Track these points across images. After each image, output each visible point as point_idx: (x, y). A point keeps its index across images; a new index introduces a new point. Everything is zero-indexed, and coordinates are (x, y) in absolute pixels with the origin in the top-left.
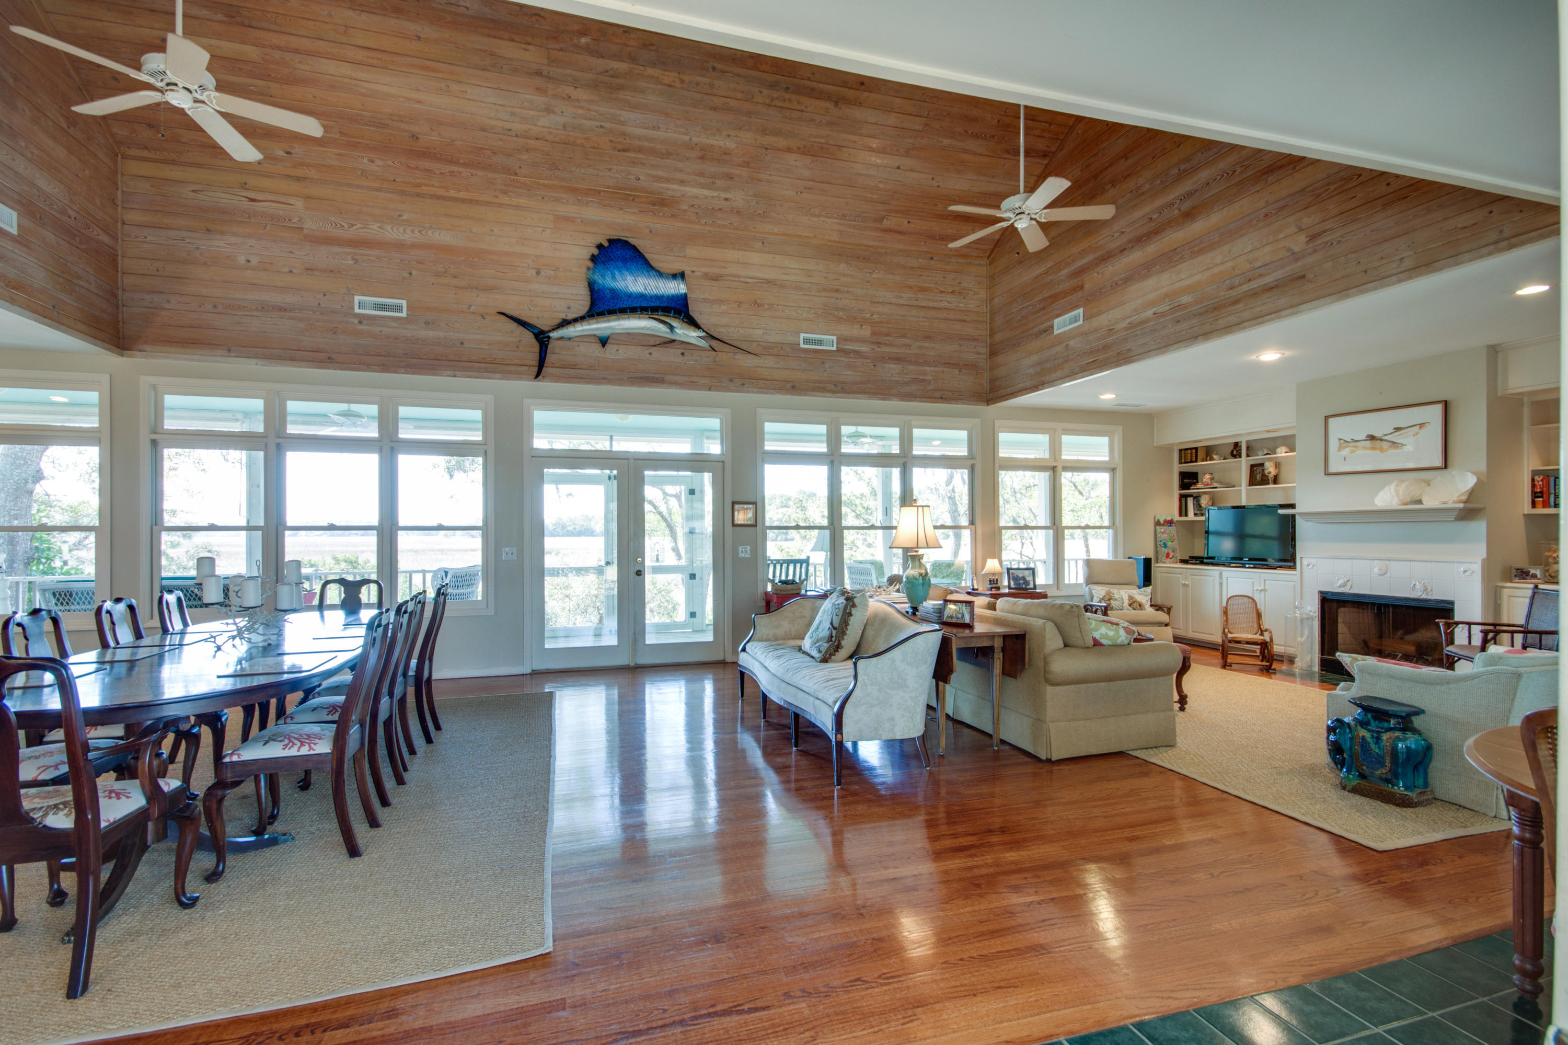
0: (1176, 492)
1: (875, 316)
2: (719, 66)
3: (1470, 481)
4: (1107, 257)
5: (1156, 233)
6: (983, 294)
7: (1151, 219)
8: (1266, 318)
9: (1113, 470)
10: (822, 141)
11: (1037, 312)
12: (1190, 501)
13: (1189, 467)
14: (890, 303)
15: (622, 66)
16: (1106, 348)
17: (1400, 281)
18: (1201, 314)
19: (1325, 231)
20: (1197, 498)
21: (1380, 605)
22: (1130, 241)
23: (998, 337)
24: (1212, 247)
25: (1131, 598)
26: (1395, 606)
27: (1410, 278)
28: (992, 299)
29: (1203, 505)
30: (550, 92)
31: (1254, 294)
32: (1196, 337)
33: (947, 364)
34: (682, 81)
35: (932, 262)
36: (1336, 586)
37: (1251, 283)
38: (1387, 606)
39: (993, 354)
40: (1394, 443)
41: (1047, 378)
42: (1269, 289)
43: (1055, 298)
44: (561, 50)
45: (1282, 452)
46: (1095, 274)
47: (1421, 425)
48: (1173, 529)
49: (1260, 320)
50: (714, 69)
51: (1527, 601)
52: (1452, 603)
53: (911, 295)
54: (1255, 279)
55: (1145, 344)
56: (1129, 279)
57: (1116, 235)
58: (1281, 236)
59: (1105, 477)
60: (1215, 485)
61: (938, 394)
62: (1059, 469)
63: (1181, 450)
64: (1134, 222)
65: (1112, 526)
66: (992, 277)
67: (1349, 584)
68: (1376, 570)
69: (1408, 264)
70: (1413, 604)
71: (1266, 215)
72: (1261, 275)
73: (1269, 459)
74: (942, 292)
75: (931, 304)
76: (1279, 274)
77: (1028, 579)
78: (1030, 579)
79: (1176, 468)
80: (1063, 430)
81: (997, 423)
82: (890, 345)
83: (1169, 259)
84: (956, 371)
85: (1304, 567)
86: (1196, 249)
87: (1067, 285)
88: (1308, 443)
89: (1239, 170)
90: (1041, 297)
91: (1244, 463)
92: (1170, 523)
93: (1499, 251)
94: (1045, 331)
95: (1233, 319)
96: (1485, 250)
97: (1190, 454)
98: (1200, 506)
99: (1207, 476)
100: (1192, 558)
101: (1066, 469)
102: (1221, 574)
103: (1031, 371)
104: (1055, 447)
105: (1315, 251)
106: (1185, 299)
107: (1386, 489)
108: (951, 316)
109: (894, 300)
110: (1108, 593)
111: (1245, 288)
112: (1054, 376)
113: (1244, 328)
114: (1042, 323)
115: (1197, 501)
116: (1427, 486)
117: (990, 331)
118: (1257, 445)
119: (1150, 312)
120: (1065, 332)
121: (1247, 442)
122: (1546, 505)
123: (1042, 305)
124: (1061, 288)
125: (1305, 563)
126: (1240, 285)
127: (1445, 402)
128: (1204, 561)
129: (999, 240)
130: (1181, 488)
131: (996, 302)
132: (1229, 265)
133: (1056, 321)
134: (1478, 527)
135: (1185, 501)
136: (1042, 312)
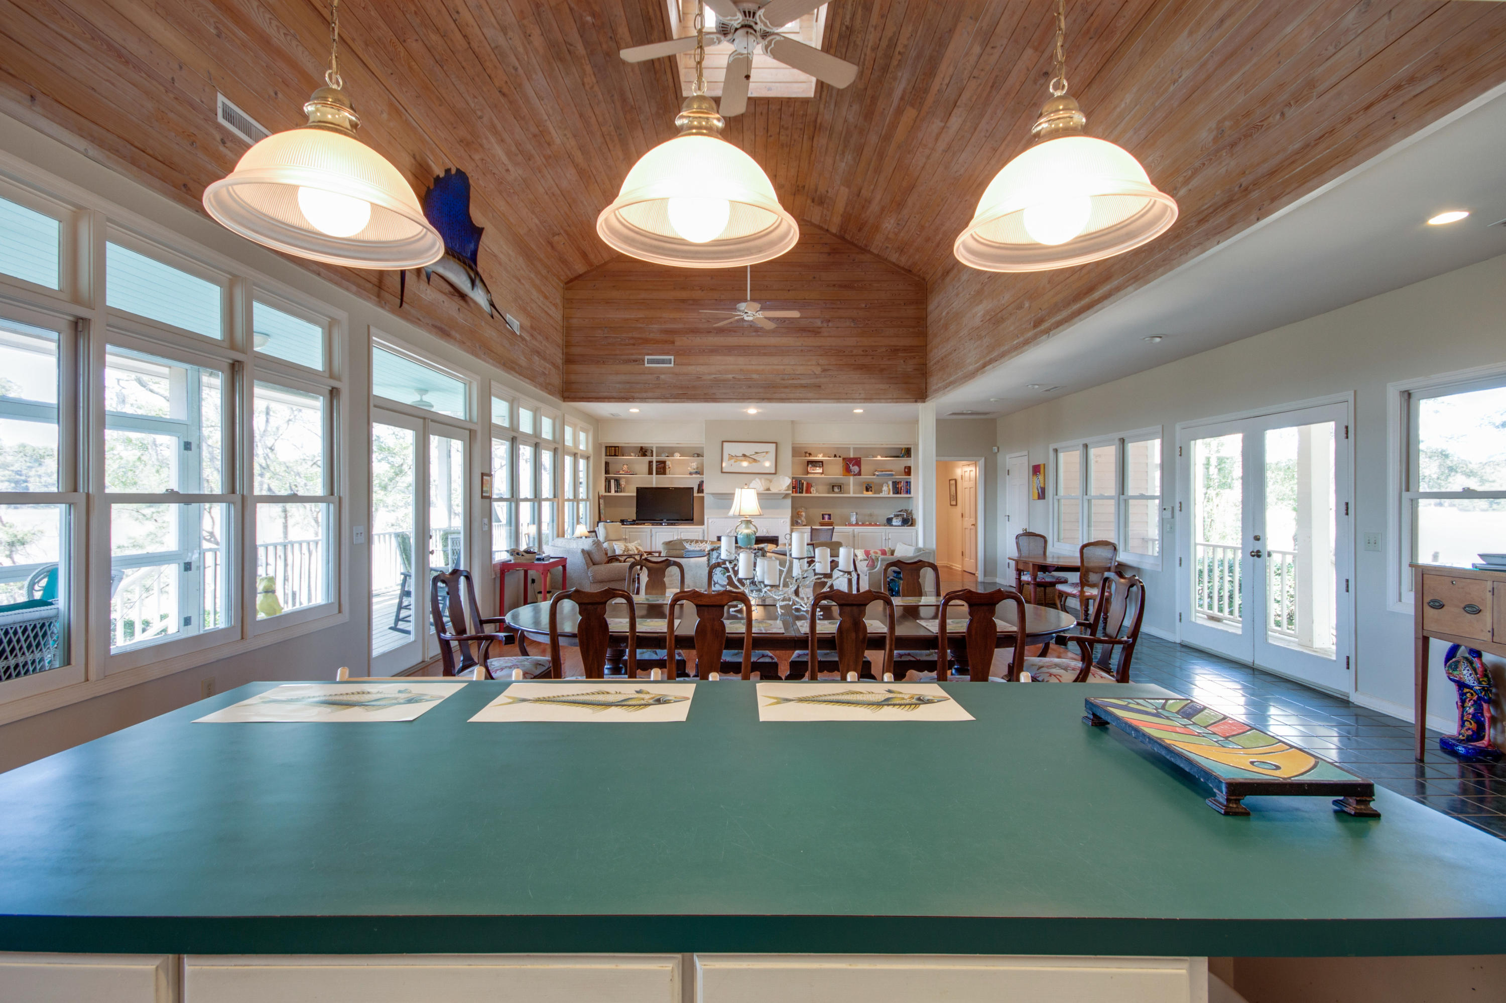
1: (531, 311)
2: (616, 97)
3: (787, 481)
4: (695, 331)
6: (562, 311)
9: (588, 458)
10: (595, 172)
11: (626, 345)
12: (612, 482)
15: (581, 50)
16: (693, 388)
17: (861, 402)
18: (764, 388)
19: (829, 369)
22: (714, 329)
23: (576, 350)
24: (771, 354)
28: (567, 319)
29: (621, 486)
30: (525, 22)
31: (796, 387)
32: (763, 399)
33: (552, 363)
34: (592, 88)
36: (725, 533)
37: (793, 380)
39: (569, 361)
41: (637, 395)
42: (805, 387)
43: (646, 341)
44: (571, 9)
45: (677, 456)
46: (685, 338)
47: (767, 452)
48: (603, 501)
50: (613, 96)
52: (777, 537)
53: (543, 300)
54: (795, 379)
55: (726, 393)
56: (714, 351)
57: (703, 321)
58: (809, 363)
60: (631, 472)
61: (549, 387)
63: (607, 447)
65: (588, 499)
66: (569, 301)
69: (863, 396)
71: (802, 351)
72: (798, 378)
73: (669, 460)
74: (551, 301)
75: (548, 311)
76: (809, 381)
79: (603, 459)
80: (579, 426)
81: (572, 418)
82: (536, 339)
83: (744, 350)
84: (554, 371)
85: (709, 523)
86: (762, 351)
87: (659, 336)
90: (630, 335)
91: (653, 460)
92: (602, 497)
94: (635, 361)
95: (783, 396)
97: (614, 451)
99: (625, 467)
100: (622, 520)
101: (578, 456)
103: (618, 386)
104: (575, 439)
105: (825, 377)
106: (755, 376)
107: (754, 482)
108: (553, 324)
109: (537, 300)
111: (791, 382)
112: (644, 395)
113: (791, 402)
114: (632, 354)
115: (617, 481)
116: (771, 481)
117: (566, 342)
118: (661, 450)
119: (730, 376)
120: (656, 367)
121: (657, 447)
122: (796, 492)
123: (632, 342)
124: (652, 336)
125: (710, 521)
126: (788, 380)
127: (776, 443)
128: (634, 523)
129: (580, 276)
130: (607, 472)
131: (575, 322)
132: (782, 367)
133: (647, 357)
134: (789, 502)
135: (609, 482)
136: (631, 347)
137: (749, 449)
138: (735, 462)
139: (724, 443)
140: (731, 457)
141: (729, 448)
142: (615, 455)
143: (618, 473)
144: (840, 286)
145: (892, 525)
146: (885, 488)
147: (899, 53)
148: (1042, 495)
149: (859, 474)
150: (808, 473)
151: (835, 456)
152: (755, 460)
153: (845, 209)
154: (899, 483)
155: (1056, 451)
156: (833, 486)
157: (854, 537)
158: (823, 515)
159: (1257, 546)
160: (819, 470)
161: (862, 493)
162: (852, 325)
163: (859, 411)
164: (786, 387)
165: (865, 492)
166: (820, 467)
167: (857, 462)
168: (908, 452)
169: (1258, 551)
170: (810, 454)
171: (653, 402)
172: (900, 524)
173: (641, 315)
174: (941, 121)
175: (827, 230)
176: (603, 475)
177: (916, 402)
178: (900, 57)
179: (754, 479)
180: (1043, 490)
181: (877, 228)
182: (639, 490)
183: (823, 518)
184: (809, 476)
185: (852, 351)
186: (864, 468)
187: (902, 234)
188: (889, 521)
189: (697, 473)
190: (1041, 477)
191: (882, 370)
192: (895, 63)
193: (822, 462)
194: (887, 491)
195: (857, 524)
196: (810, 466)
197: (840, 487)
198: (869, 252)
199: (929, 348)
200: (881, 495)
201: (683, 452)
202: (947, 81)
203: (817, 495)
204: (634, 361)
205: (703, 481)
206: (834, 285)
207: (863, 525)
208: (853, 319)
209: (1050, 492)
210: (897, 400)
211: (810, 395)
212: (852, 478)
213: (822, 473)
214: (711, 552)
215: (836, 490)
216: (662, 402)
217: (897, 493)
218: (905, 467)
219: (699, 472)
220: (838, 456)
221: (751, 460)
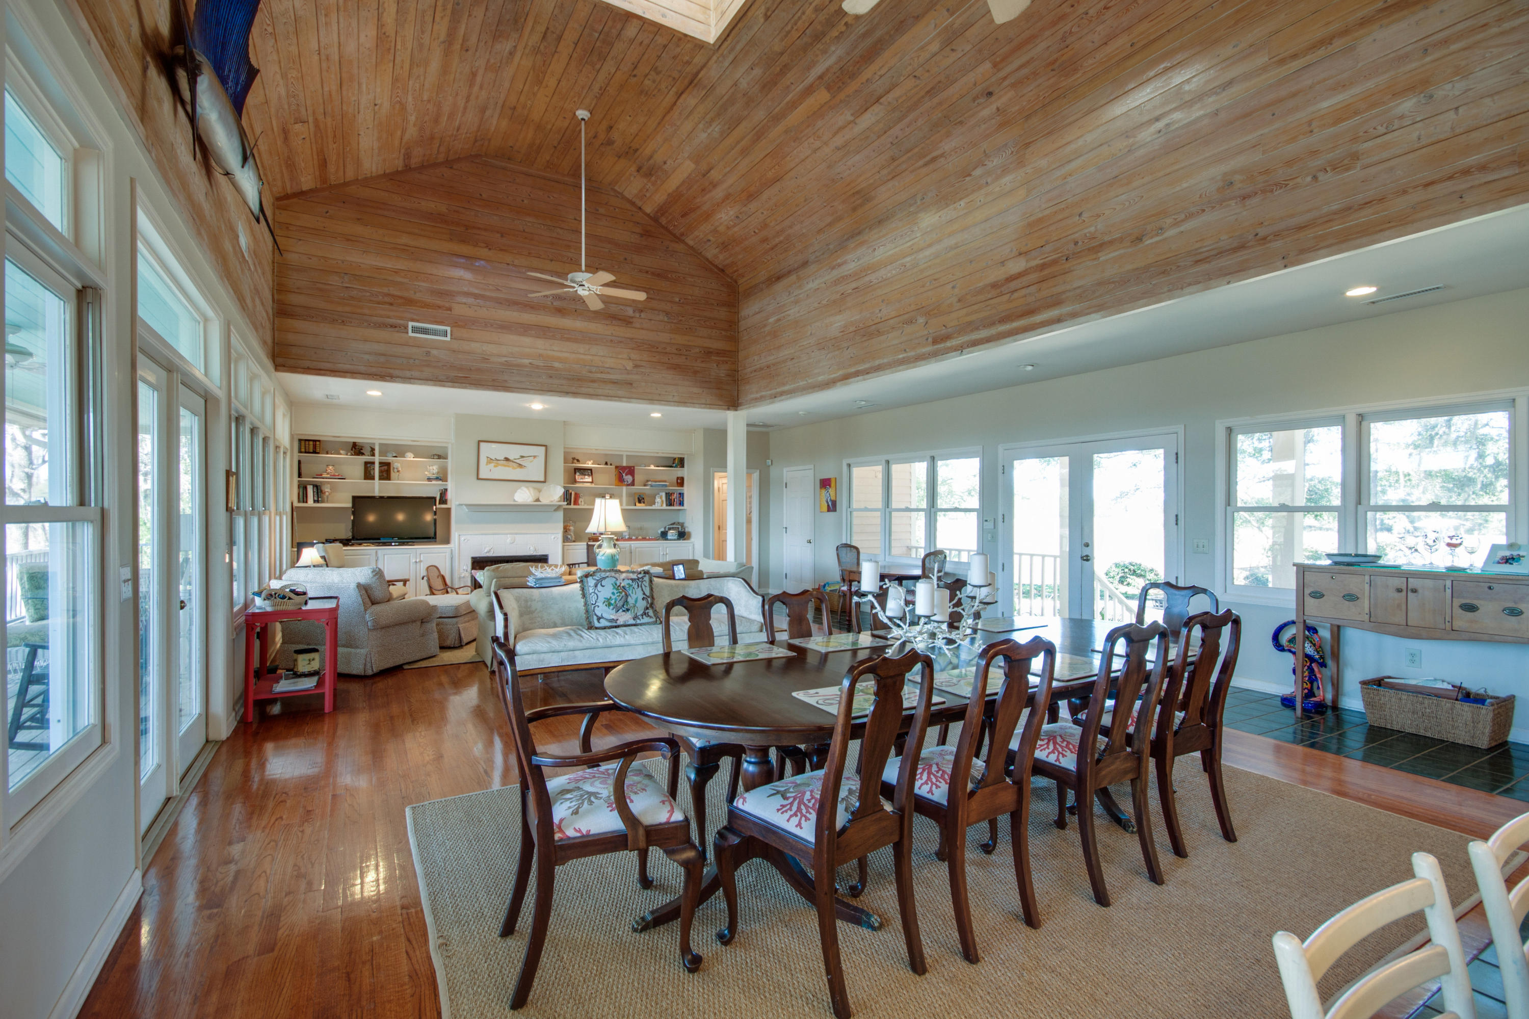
5: (532, 308)
7: (526, 295)
11: (379, 303)
12: (310, 488)
16: (477, 371)
18: (569, 379)
19: (642, 366)
20: (318, 486)
22: (506, 300)
23: (295, 299)
28: (284, 251)
29: (325, 494)
31: (604, 381)
33: (267, 312)
36: (482, 553)
37: (601, 374)
39: (283, 313)
40: (520, 464)
41: (397, 372)
42: (614, 382)
43: (409, 302)
45: (410, 457)
46: (466, 306)
47: (535, 457)
49: (612, 398)
52: (546, 552)
54: (604, 373)
55: (524, 382)
56: (506, 327)
57: (491, 288)
58: (620, 357)
60: (340, 476)
63: (300, 440)
64: (509, 288)
66: (283, 226)
67: (491, 550)
68: (508, 541)
70: (528, 558)
71: (611, 341)
72: (608, 373)
73: (398, 462)
76: (619, 377)
79: (295, 457)
82: (257, 271)
83: (544, 332)
84: (268, 324)
85: (457, 541)
86: (565, 336)
87: (428, 298)
90: (385, 290)
94: (393, 326)
95: (591, 391)
97: (310, 445)
98: (322, 494)
99: (331, 468)
102: (375, 553)
103: (368, 357)
105: (637, 374)
106: (556, 365)
107: (521, 491)
111: (599, 375)
114: (389, 317)
115: (318, 489)
116: (540, 491)
117: (278, 284)
118: (386, 448)
119: (527, 361)
120: (427, 339)
121: (380, 444)
122: (567, 504)
123: (387, 299)
124: (418, 296)
125: (462, 539)
126: (596, 372)
127: (545, 446)
128: (346, 542)
130: (300, 475)
131: (292, 258)
133: (411, 324)
134: (561, 514)
135: (305, 488)
136: (387, 306)
137: (514, 452)
138: (495, 466)
139: (482, 444)
140: (490, 460)
141: (491, 450)
142: (314, 452)
143: (319, 476)
144: (653, 274)
145: (667, 539)
146: (658, 500)
147: (846, 24)
148: (832, 507)
149: (633, 484)
150: (575, 482)
151: (606, 464)
152: (520, 466)
153: (678, 188)
154: (672, 494)
155: (849, 465)
157: (631, 552)
159: (1086, 551)
160: (588, 479)
161: (635, 505)
162: (666, 319)
163: (656, 415)
164: (593, 381)
165: (638, 504)
166: (588, 475)
167: (631, 471)
168: (681, 462)
169: (1087, 556)
170: (578, 461)
171: (421, 384)
172: (676, 537)
173: (401, 265)
174: (852, 115)
175: (640, 208)
176: (296, 479)
177: (728, 409)
178: (843, 29)
179: (519, 488)
180: (834, 503)
181: (708, 216)
182: (355, 499)
184: (577, 485)
185: (665, 348)
186: (639, 477)
187: (736, 229)
188: (664, 535)
189: (437, 479)
190: (832, 491)
191: (695, 372)
192: (835, 33)
193: (591, 470)
194: (660, 502)
195: (630, 539)
196: (578, 474)
198: (683, 242)
199: (741, 354)
200: (653, 507)
201: (419, 451)
202: (882, 72)
203: (586, 507)
204: (391, 326)
205: (446, 490)
206: (647, 272)
207: (637, 539)
208: (667, 314)
209: (842, 504)
210: (711, 406)
211: (620, 393)
212: (624, 488)
213: (592, 482)
214: (585, 579)
216: (435, 385)
217: (671, 505)
218: (678, 478)
219: (442, 477)
220: (609, 463)
221: (515, 465)
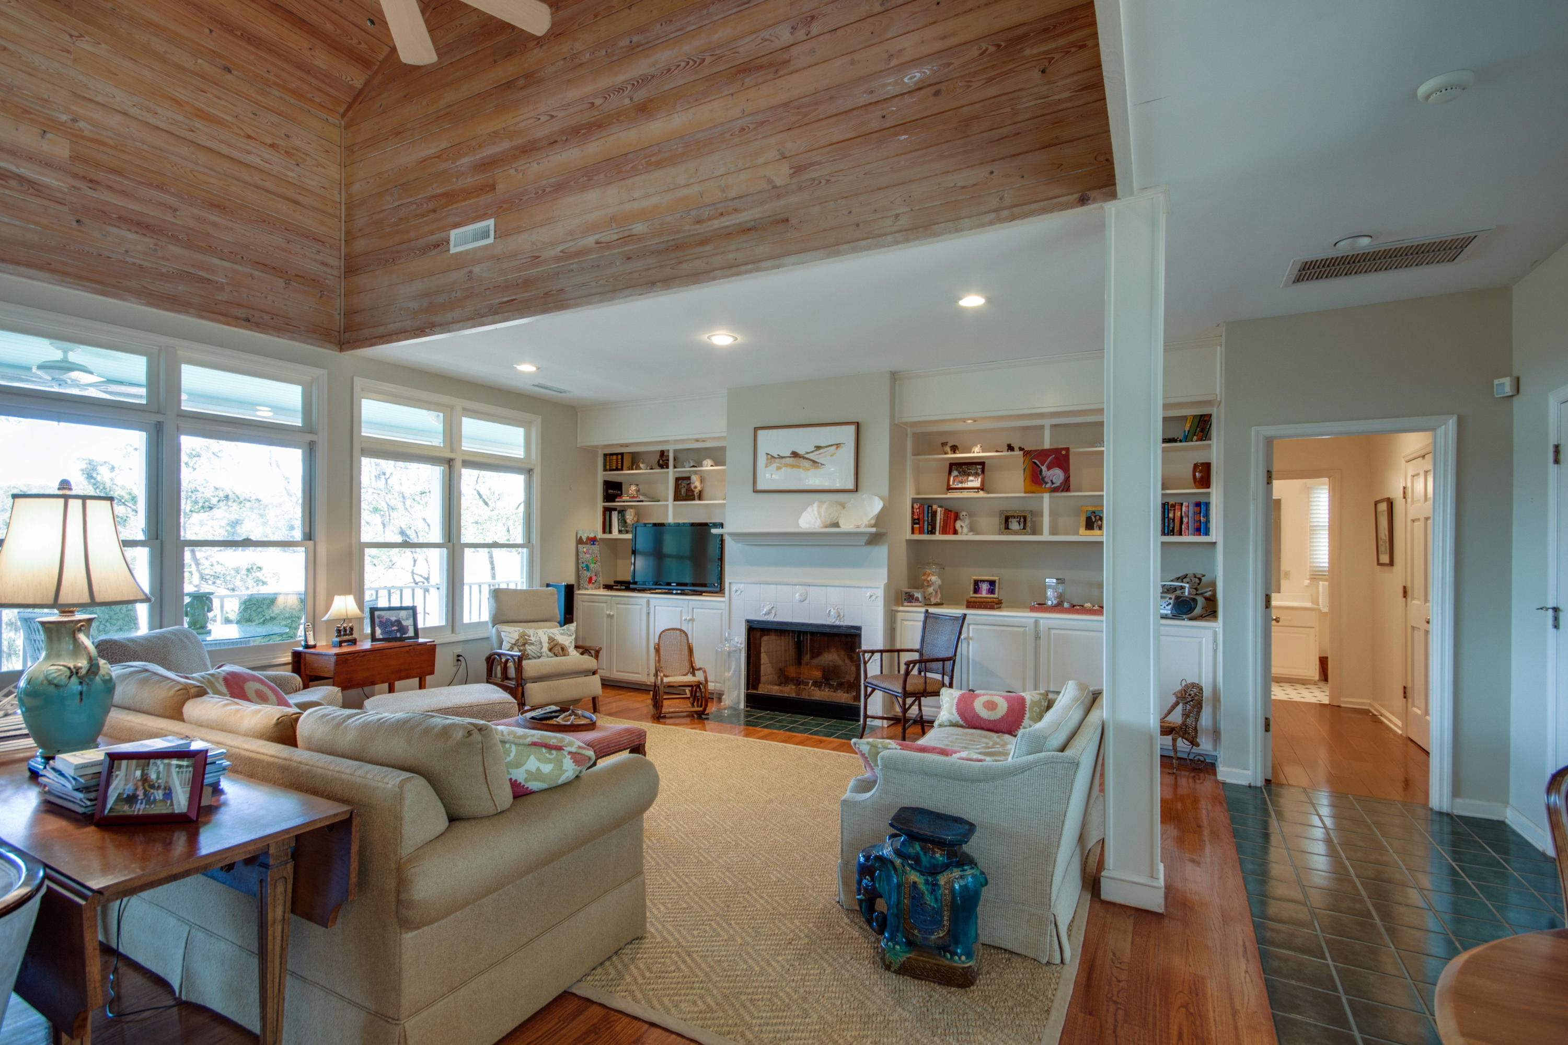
0: (600, 504)
1: (82, 124)
3: (877, 505)
4: (528, 149)
5: (599, 127)
6: (333, 171)
7: (593, 104)
8: (743, 268)
9: (529, 472)
11: (424, 215)
12: (615, 515)
13: (614, 476)
14: (125, 114)
16: (527, 283)
17: (895, 244)
18: (659, 252)
19: (812, 164)
20: (622, 512)
21: (799, 632)
22: (563, 132)
24: (673, 160)
25: (551, 640)
26: (812, 633)
27: (907, 240)
28: (349, 185)
29: (628, 521)
32: (653, 283)
33: (262, 266)
35: (228, 77)
36: (761, 615)
37: (724, 219)
38: (805, 633)
39: (351, 269)
40: (814, 462)
42: (746, 230)
43: (451, 197)
45: (708, 466)
46: (512, 172)
47: (838, 445)
48: (595, 548)
49: (734, 270)
51: (921, 624)
52: (859, 628)
53: (180, 118)
54: (728, 214)
55: (584, 284)
56: (563, 184)
57: (543, 118)
58: (761, 161)
59: (518, 480)
60: (642, 498)
61: (241, 312)
62: (458, 463)
63: (605, 455)
64: (569, 105)
65: (528, 543)
66: (350, 149)
67: (773, 612)
68: (797, 596)
69: (903, 222)
70: (828, 630)
71: (743, 129)
72: (735, 210)
73: (695, 473)
74: (249, 137)
75: (225, 149)
76: (760, 212)
77: (404, 623)
78: (408, 623)
79: (601, 476)
80: (464, 409)
81: (358, 382)
82: (123, 193)
83: (617, 167)
84: (280, 283)
85: (733, 593)
86: (653, 159)
87: (471, 180)
88: (737, 457)
89: (708, 60)
90: (430, 192)
91: (671, 474)
92: (593, 540)
93: (1000, 221)
94: (436, 246)
95: (697, 266)
96: (987, 218)
97: (616, 460)
98: (626, 522)
99: (633, 488)
100: (617, 582)
101: (468, 464)
102: (648, 602)
103: (413, 305)
104: (452, 433)
105: (800, 189)
106: (639, 228)
107: (809, 509)
108: (269, 185)
109: (133, 111)
110: (523, 635)
111: (717, 224)
112: (449, 316)
113: (714, 279)
114: (432, 233)
115: (622, 515)
116: (842, 508)
117: (346, 234)
118: (684, 455)
119: (591, 240)
120: (468, 251)
121: (675, 451)
122: (921, 532)
123: (431, 206)
124: (460, 183)
125: (734, 589)
126: (710, 219)
127: (857, 424)
129: (361, 91)
130: (606, 498)
131: (356, 190)
132: (696, 189)
133: (453, 233)
135: (610, 516)
136: (431, 216)
138: (779, 469)
140: (771, 458)
141: (771, 442)
142: (617, 469)
149: (1066, 486)
150: (949, 489)
151: (1010, 448)
152: (814, 464)
154: (1177, 506)
156: (1007, 519)
157: (1037, 637)
158: (977, 583)
160: (975, 482)
161: (1077, 533)
163: (972, 300)
164: (704, 242)
165: (1082, 530)
166: (976, 475)
167: (1060, 458)
168: (1202, 427)
170: (954, 447)
173: (444, 142)
177: (1089, 201)
183: (977, 590)
184: (952, 495)
186: (1077, 473)
191: (971, 125)
193: (983, 464)
195: (1058, 607)
196: (955, 473)
197: (1023, 520)
201: (715, 456)
203: (972, 537)
204: (434, 247)
212: (1046, 496)
213: (982, 488)
215: (1014, 525)
217: (1173, 532)
218: (1197, 467)
220: (1016, 448)
221: (807, 464)
